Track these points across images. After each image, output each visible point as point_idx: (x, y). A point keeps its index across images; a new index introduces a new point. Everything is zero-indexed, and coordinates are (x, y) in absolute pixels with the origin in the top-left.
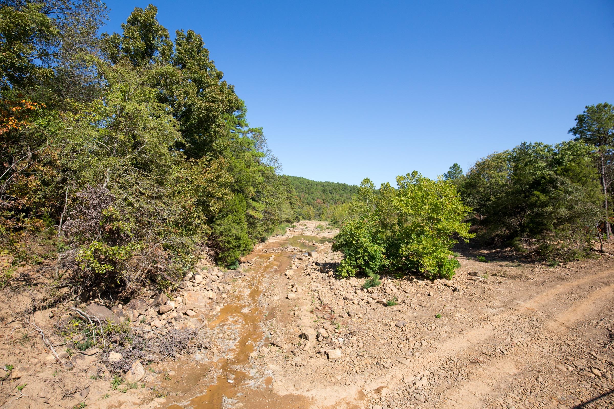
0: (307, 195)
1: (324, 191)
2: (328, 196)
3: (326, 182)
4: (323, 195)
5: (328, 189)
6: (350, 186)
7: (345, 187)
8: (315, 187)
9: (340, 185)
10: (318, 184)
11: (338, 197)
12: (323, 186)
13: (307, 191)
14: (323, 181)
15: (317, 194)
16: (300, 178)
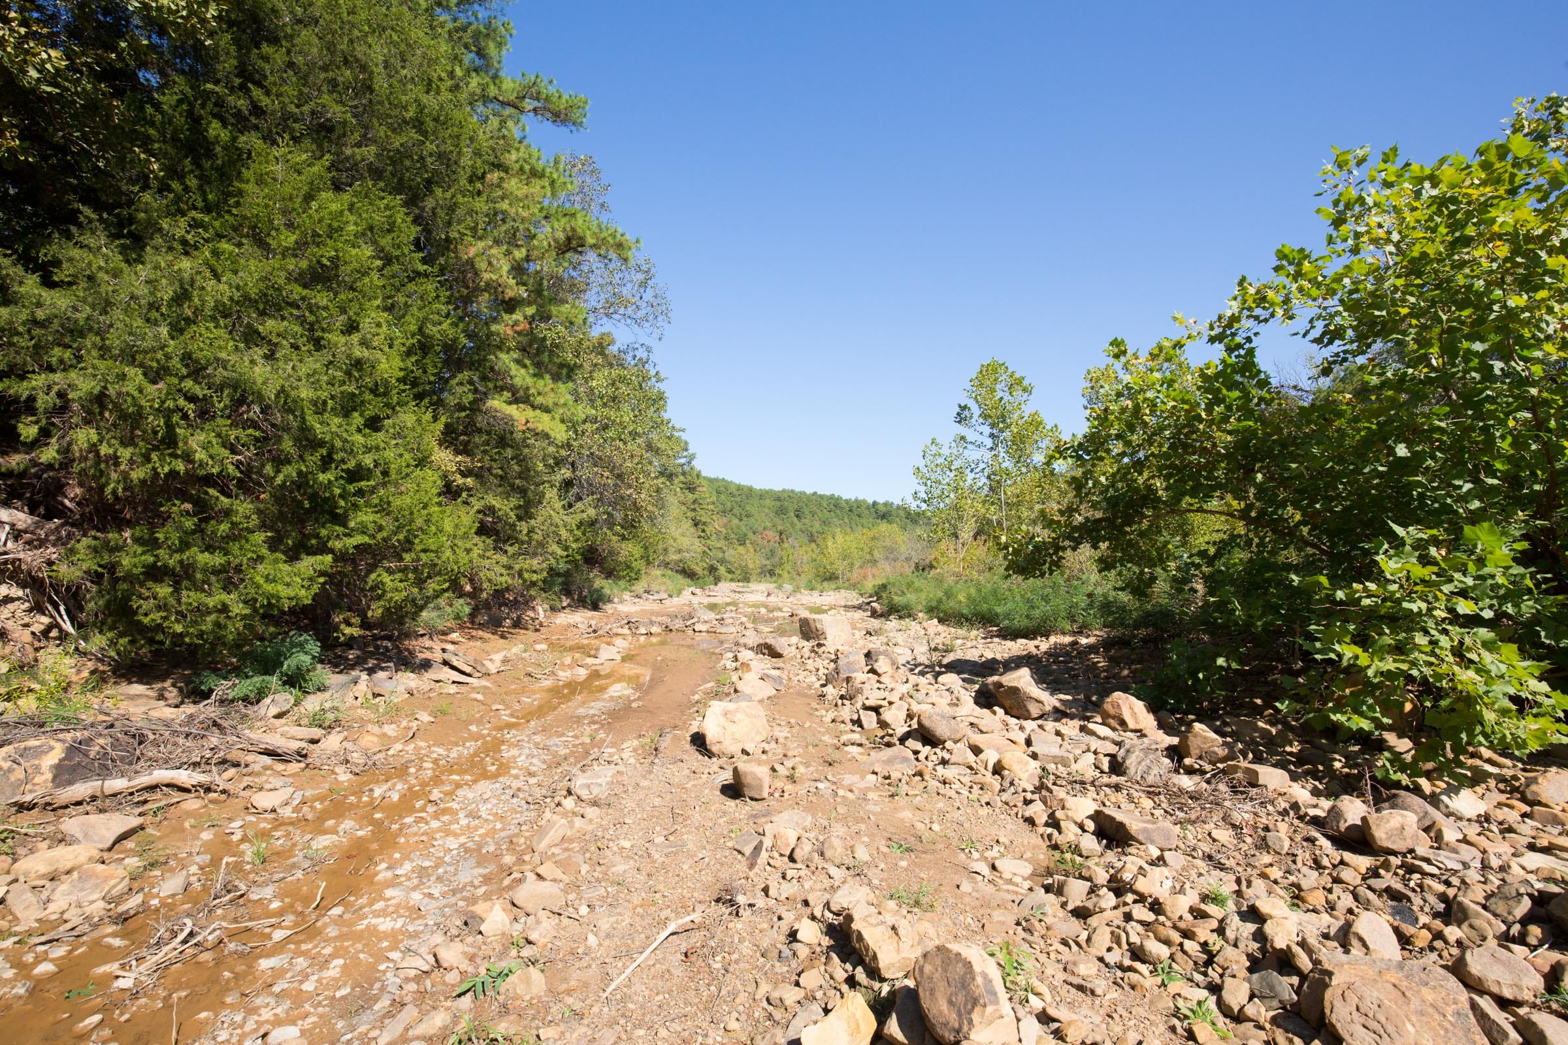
0: (736, 521)
1: (781, 512)
2: (792, 524)
3: (784, 491)
4: (777, 520)
5: (791, 507)
6: (847, 501)
7: (835, 505)
8: (756, 502)
9: (822, 497)
10: (763, 495)
11: (817, 526)
12: (779, 499)
13: (736, 511)
14: (778, 487)
15: (762, 518)
16: (717, 480)
